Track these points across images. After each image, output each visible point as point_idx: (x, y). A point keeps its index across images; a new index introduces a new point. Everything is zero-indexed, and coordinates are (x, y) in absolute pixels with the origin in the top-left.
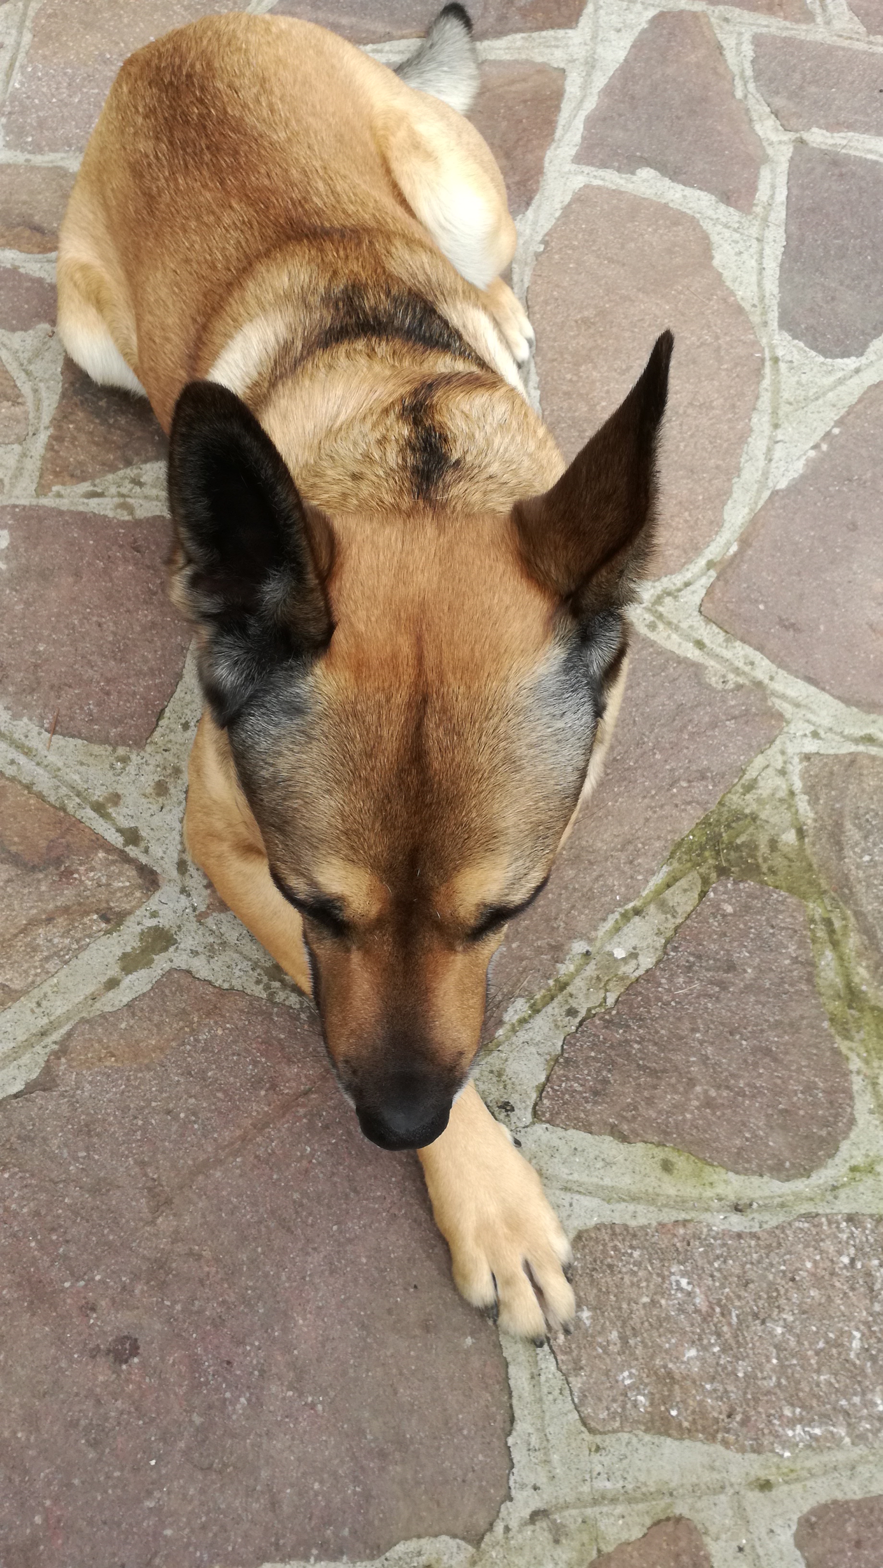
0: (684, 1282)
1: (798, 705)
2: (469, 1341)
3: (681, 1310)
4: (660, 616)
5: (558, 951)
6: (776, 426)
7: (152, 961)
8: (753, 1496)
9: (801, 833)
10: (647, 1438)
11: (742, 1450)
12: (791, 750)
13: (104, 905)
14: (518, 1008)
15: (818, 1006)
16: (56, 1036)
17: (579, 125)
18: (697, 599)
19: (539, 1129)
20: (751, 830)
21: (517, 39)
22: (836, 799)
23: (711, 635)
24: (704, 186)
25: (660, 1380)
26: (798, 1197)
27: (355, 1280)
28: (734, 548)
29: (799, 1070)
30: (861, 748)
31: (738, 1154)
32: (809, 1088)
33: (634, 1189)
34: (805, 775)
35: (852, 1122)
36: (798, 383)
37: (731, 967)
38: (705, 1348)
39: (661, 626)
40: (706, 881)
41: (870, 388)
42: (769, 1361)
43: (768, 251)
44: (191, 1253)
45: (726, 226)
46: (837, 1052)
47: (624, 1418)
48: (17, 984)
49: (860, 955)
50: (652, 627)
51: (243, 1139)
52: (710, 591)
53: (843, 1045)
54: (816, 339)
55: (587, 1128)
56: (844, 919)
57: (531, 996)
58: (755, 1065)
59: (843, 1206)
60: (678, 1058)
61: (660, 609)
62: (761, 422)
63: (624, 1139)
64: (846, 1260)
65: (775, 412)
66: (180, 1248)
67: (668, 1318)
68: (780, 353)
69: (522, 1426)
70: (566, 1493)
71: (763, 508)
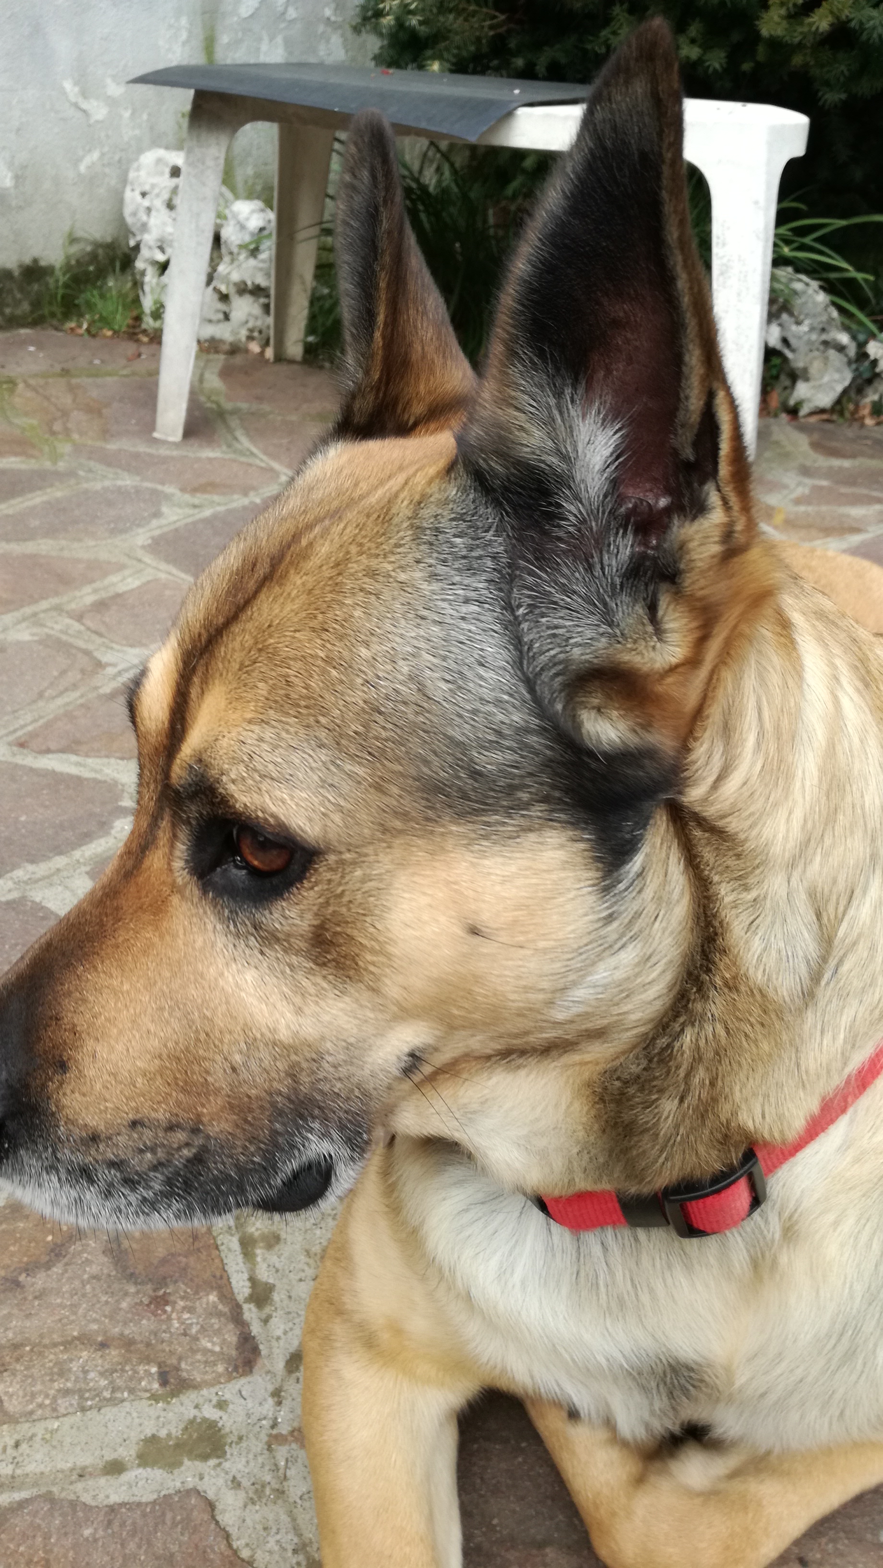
7: (180, 1464)
13: (174, 1361)
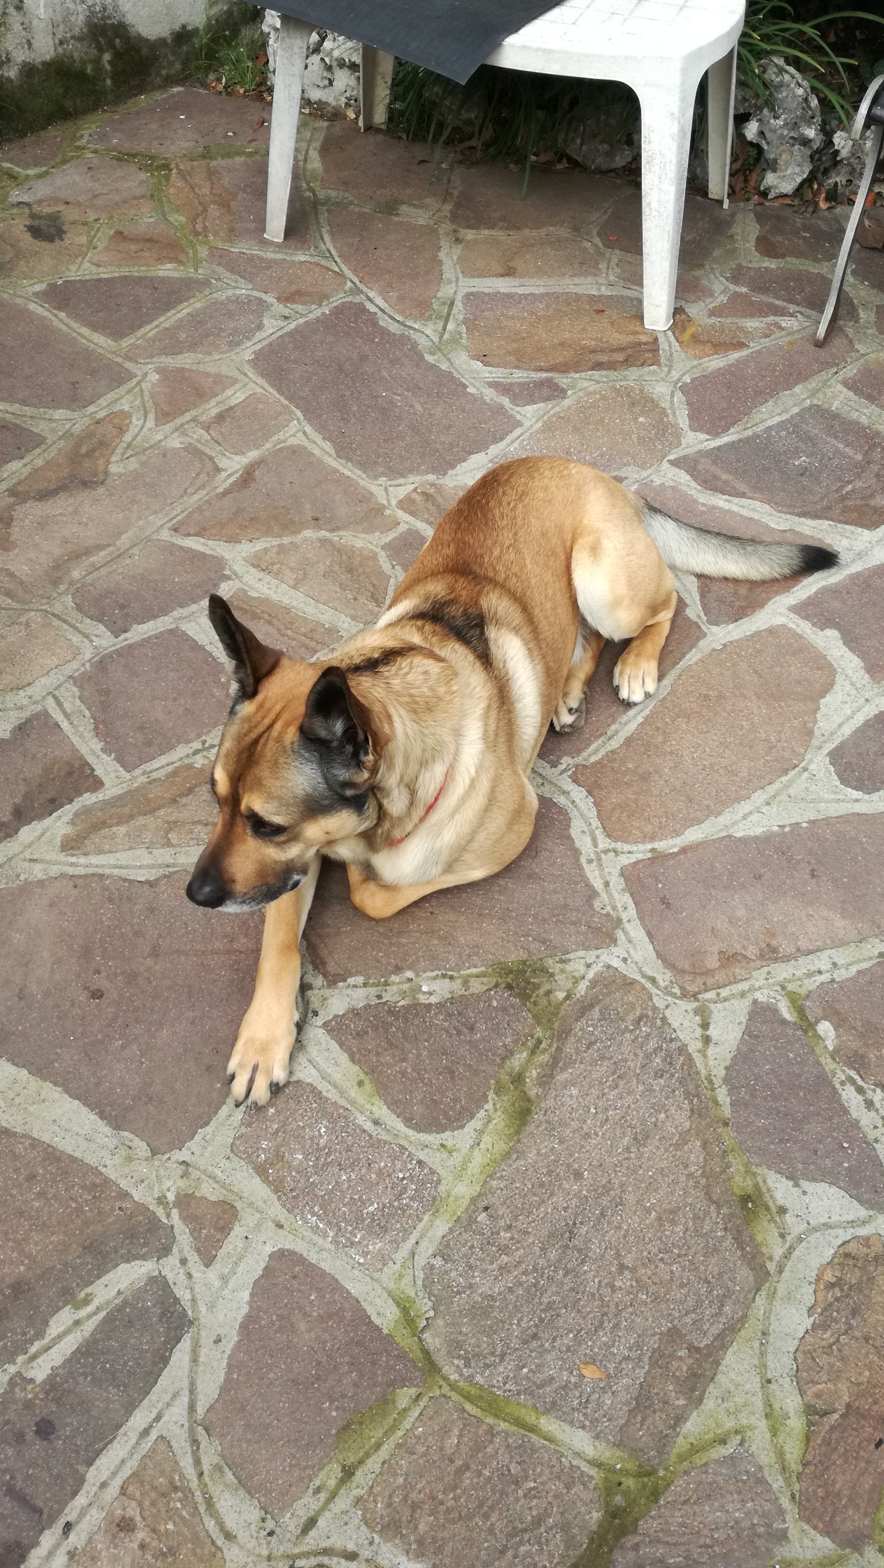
0: (323, 1130)
1: (630, 942)
2: (219, 1085)
3: (312, 1139)
4: (599, 860)
5: (398, 970)
6: (768, 804)
8: (271, 1225)
9: (568, 997)
10: (251, 1171)
11: (284, 1206)
12: (602, 958)
14: (360, 980)
15: (496, 1072)
16: (171, 870)
17: (814, 589)
18: (627, 862)
19: (321, 1031)
20: (544, 980)
21: (825, 524)
22: (603, 994)
23: (617, 883)
24: (863, 655)
25: (277, 1155)
26: (406, 1137)
27: (197, 1033)
28: (676, 850)
29: (459, 1090)
30: (643, 981)
31: (396, 1102)
32: (456, 1100)
33: (338, 1082)
34: (599, 975)
35: (462, 1127)
36: (806, 788)
37: (472, 1029)
38: (306, 1158)
39: (595, 863)
40: (497, 985)
41: (853, 814)
42: (329, 1184)
43: (866, 709)
44: (149, 979)
45: (853, 684)
46: (485, 1096)
47: (249, 1156)
48: (174, 842)
49: (541, 1065)
50: (590, 862)
51: (203, 952)
52: (638, 862)
53: (491, 1095)
54: (846, 770)
55: (341, 1045)
56: (550, 1046)
57: (369, 978)
58: (440, 1073)
59: (422, 1155)
60: (407, 1046)
61: (603, 856)
62: (759, 797)
63: (353, 1060)
64: (401, 1176)
65: (774, 796)
66: (146, 975)
67: (303, 1137)
68: (812, 767)
69: (209, 1129)
70: (202, 1163)
71: (714, 840)
